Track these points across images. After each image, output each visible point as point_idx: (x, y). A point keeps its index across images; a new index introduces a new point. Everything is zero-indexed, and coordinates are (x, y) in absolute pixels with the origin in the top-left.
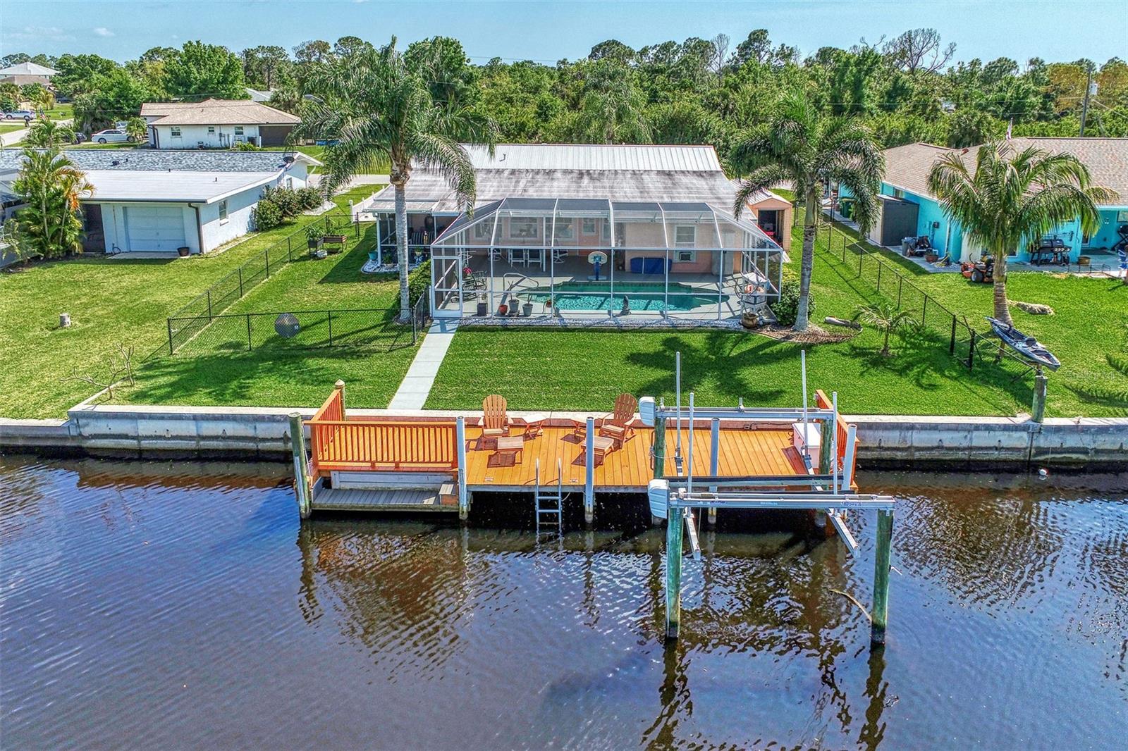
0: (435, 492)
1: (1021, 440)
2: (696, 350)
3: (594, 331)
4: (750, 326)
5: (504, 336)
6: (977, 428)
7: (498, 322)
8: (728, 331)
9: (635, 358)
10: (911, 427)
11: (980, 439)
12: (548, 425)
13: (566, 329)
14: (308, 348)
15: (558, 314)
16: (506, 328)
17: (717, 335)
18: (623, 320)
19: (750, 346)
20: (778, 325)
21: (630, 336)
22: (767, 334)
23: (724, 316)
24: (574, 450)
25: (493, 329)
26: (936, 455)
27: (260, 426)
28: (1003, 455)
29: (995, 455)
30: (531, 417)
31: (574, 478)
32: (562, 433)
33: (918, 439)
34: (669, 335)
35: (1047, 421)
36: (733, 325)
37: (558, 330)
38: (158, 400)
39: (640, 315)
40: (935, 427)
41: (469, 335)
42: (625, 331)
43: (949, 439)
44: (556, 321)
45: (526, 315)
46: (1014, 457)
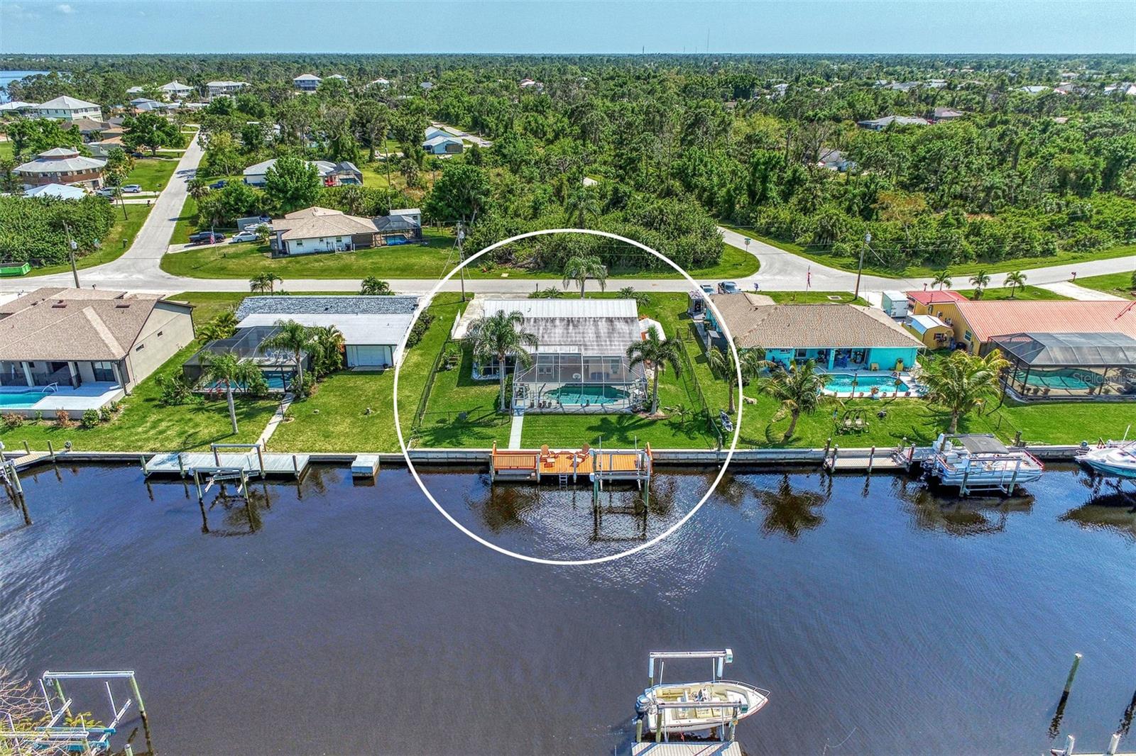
0: (530, 475)
1: (714, 456)
2: (612, 423)
3: (576, 414)
4: (635, 411)
5: (542, 418)
6: (699, 453)
7: (538, 410)
8: (626, 414)
9: (591, 429)
10: (678, 453)
11: (700, 456)
12: (561, 453)
13: (565, 414)
14: (470, 423)
15: (562, 407)
16: (542, 414)
17: (622, 416)
18: (587, 409)
19: (634, 420)
20: (645, 411)
21: (589, 417)
22: (641, 416)
23: (626, 406)
24: (569, 462)
25: (537, 414)
26: (686, 461)
27: (468, 454)
28: (709, 461)
29: (706, 461)
30: (557, 451)
31: (570, 471)
32: (566, 456)
33: (681, 456)
34: (604, 416)
35: (722, 451)
36: (628, 411)
37: (561, 414)
38: (432, 446)
39: (595, 407)
40: (685, 453)
41: (529, 417)
42: (587, 414)
43: (691, 456)
44: (561, 410)
45: (549, 407)
46: (712, 461)
